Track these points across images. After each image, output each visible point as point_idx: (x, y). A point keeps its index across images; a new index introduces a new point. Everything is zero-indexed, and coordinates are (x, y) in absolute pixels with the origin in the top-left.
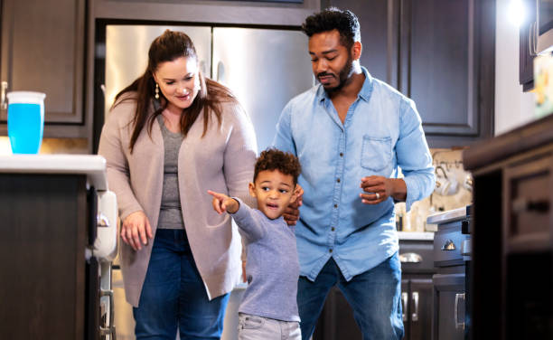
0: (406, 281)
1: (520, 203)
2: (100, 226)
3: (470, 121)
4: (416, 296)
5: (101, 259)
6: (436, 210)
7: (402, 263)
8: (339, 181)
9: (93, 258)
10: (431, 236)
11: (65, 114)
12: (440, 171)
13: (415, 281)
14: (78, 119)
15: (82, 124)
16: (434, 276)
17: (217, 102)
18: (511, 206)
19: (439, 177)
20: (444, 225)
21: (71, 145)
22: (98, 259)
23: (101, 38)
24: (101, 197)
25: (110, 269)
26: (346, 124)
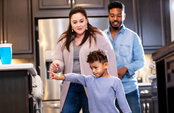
1: (170, 71)
2: (34, 87)
4: (148, 105)
6: (153, 75)
10: (150, 84)
11: (27, 50)
14: (31, 52)
15: (32, 53)
16: (152, 97)
17: (95, 34)
18: (167, 72)
19: (154, 64)
20: (154, 80)
23: (37, 24)
24: (34, 77)
25: (41, 101)
26: (114, 41)
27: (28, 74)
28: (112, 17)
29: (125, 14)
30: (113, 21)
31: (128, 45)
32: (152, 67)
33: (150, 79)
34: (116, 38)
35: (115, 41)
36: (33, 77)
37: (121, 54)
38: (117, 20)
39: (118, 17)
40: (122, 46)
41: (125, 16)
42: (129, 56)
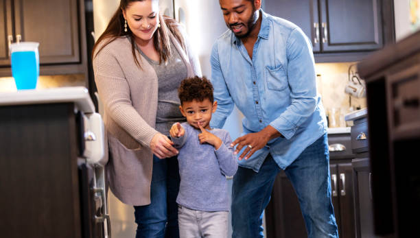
0: (335, 165)
2: (88, 140)
3: (377, 39)
4: (343, 176)
6: (354, 110)
7: (330, 152)
8: (257, 103)
10: (348, 130)
11: (67, 56)
12: (355, 80)
13: (341, 165)
14: (76, 59)
15: (80, 63)
16: (353, 161)
18: (393, 104)
19: (355, 84)
20: (357, 121)
21: (73, 80)
24: (88, 118)
27: (76, 111)
32: (351, 90)
33: (347, 119)
36: (85, 118)
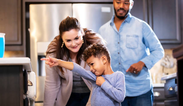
2: (29, 86)
3: (178, 37)
5: (30, 99)
6: (165, 75)
9: (27, 98)
10: (163, 85)
11: (15, 41)
12: (166, 59)
13: (158, 103)
14: (20, 43)
15: (22, 45)
16: (165, 101)
19: (166, 61)
20: (168, 80)
21: (17, 54)
22: (28, 99)
23: (28, 10)
25: (34, 103)
26: (119, 31)
27: (24, 70)
28: (118, 3)
29: (133, 2)
30: (119, 8)
31: (135, 35)
32: (164, 64)
33: (162, 79)
34: (122, 28)
35: (121, 32)
37: (128, 46)
38: (124, 8)
39: (125, 5)
40: (129, 36)
41: (133, 4)
42: (137, 48)
